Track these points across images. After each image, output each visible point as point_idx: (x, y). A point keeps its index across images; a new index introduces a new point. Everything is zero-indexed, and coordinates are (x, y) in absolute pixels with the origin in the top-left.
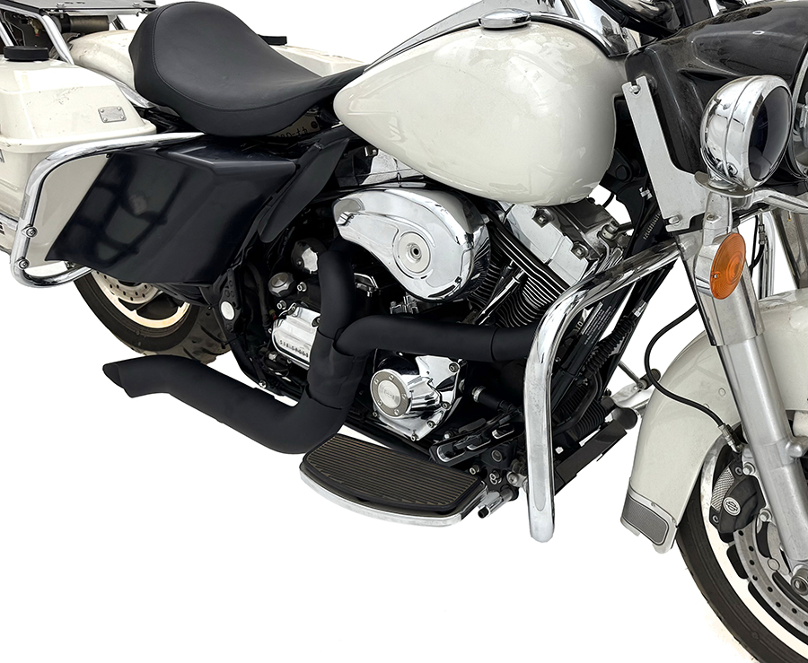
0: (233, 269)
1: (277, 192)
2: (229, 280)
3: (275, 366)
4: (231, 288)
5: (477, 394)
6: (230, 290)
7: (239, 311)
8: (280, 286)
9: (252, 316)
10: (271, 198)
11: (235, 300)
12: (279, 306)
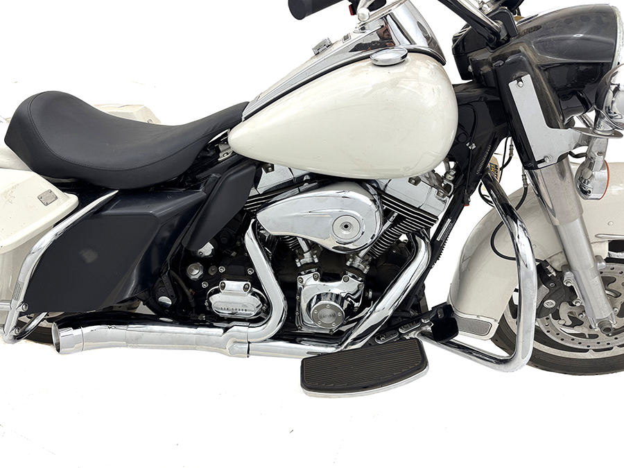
0: (167, 275)
5: (370, 295)
12: (204, 285)
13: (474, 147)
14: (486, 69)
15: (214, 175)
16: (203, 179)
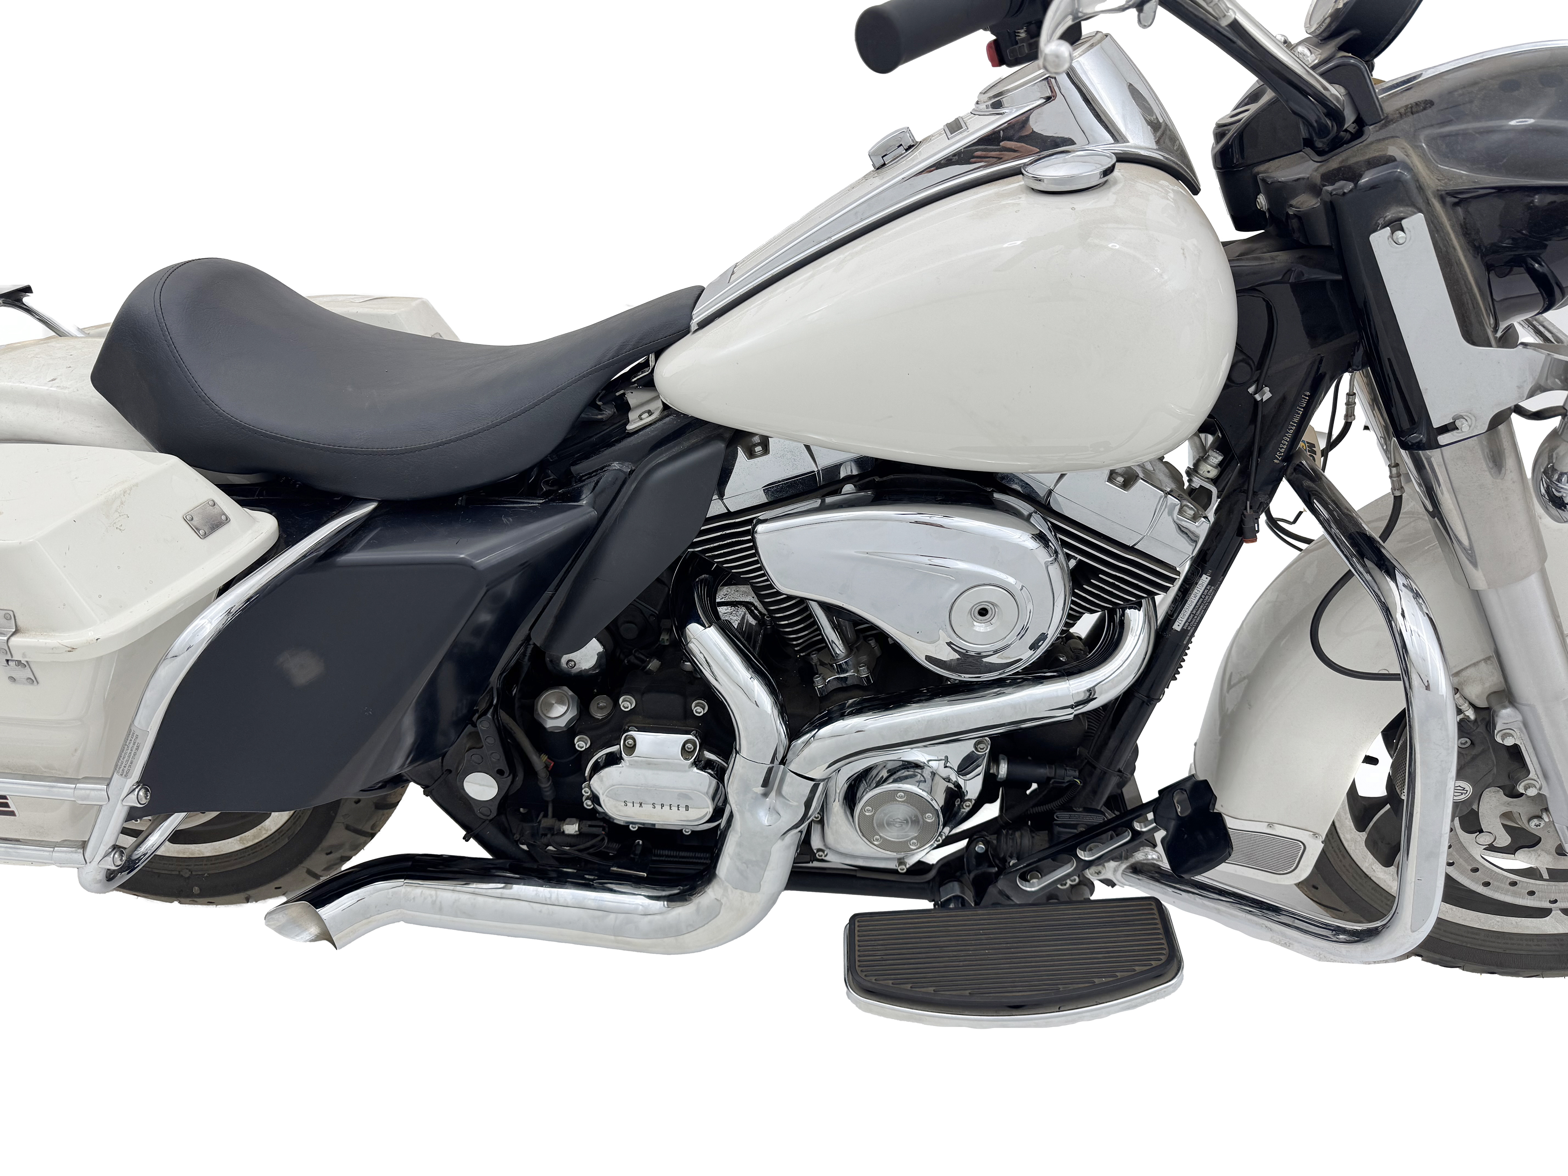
13: (1267, 395)
14: (1305, 202)
15: (616, 465)
16: (590, 475)
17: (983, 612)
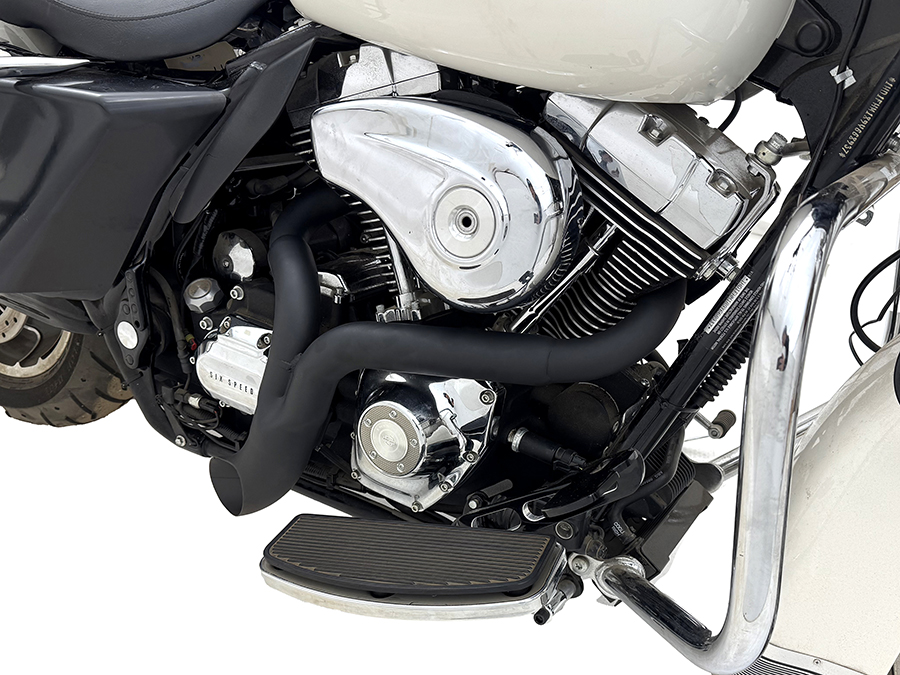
0: (134, 270)
1: (198, 144)
2: (129, 287)
3: (198, 415)
4: (133, 299)
5: (516, 439)
6: (130, 303)
7: (144, 334)
8: (201, 297)
9: (162, 343)
10: (188, 155)
11: (137, 317)
12: (203, 324)
13: (850, 81)
17: (467, 222)
